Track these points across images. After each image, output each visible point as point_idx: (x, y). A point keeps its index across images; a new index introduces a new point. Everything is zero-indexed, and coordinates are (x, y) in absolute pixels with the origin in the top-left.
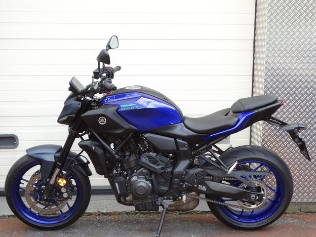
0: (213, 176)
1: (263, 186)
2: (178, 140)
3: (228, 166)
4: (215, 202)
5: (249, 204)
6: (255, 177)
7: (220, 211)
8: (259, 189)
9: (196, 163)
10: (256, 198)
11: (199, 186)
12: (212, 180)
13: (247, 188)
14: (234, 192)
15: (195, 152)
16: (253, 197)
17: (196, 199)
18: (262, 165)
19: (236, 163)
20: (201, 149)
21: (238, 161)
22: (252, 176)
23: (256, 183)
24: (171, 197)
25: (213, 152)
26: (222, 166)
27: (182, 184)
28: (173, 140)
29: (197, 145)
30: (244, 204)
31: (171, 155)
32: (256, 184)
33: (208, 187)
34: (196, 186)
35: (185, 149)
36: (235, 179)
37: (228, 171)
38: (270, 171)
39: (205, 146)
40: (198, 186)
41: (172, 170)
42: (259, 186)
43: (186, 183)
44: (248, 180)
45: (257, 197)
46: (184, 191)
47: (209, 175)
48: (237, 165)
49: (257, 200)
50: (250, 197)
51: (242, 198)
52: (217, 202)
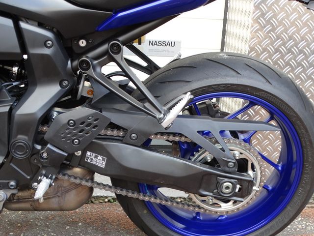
0: (125, 130)
1: (252, 159)
2: (23, 25)
3: (165, 105)
4: (130, 194)
5: (215, 201)
6: (234, 134)
7: (144, 213)
8: (243, 165)
9: (85, 94)
10: (234, 187)
11: (89, 153)
12: (121, 140)
13: (214, 163)
14: (178, 173)
15: (76, 63)
16: (227, 188)
17: (80, 185)
18: (252, 104)
19: (188, 97)
20: (91, 54)
21: (193, 92)
22: (228, 133)
23: (237, 151)
24: (12, 183)
25: (124, 64)
26: (147, 105)
27: (39, 147)
28: (9, 22)
29: (83, 43)
30: (203, 201)
31: (15, 69)
32: (237, 153)
33: (110, 159)
34: (79, 153)
35: (47, 51)
36: (183, 139)
37: (163, 119)
38: (272, 118)
39: (105, 47)
40: (84, 153)
41: (11, 110)
42: (242, 156)
43: (49, 146)
44: (217, 142)
45: (238, 186)
46: (44, 167)
47: (113, 126)
48: (190, 102)
49: (236, 195)
50: (218, 185)
51: (200, 188)
52: (135, 196)
